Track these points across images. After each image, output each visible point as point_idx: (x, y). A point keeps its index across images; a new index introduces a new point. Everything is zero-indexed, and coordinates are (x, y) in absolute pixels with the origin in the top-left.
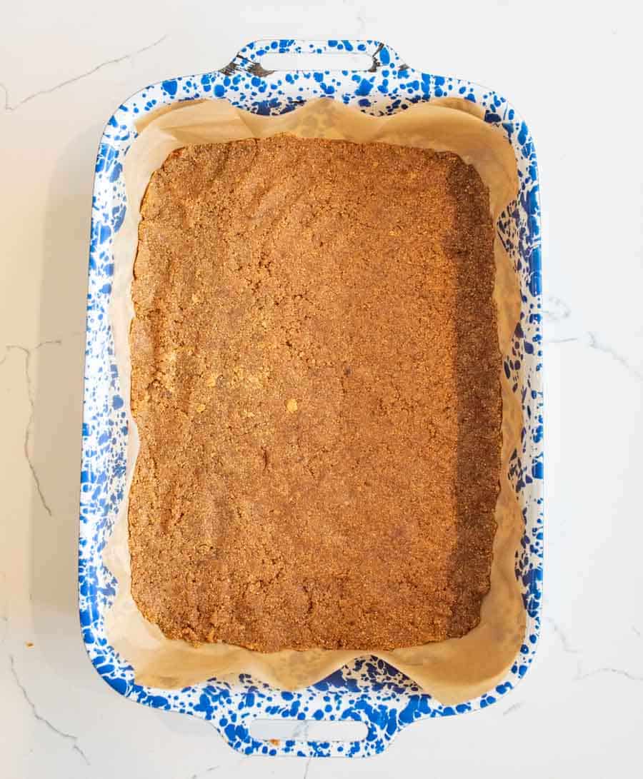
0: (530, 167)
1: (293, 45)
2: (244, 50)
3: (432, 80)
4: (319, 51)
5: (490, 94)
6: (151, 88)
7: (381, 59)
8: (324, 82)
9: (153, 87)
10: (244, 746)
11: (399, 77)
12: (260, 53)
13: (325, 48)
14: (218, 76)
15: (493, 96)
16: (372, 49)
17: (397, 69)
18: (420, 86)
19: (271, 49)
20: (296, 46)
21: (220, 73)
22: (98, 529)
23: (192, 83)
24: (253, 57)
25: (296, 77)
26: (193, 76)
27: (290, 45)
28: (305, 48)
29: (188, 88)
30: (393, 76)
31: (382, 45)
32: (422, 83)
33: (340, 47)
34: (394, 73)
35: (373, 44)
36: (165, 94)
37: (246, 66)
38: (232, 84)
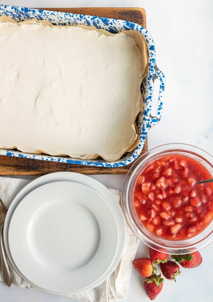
0: (111, 165)
1: (162, 90)
2: (162, 74)
3: (145, 136)
4: (159, 99)
5: (138, 155)
6: (152, 42)
7: (154, 119)
8: (148, 99)
9: (153, 42)
11: (147, 125)
12: (161, 79)
13: (160, 101)
14: (154, 64)
16: (158, 116)
17: (150, 124)
18: (143, 131)
19: (162, 83)
20: (162, 91)
21: (155, 65)
22: (10, 13)
23: (153, 55)
24: (160, 76)
25: (151, 90)
26: (155, 56)
27: (163, 89)
28: (161, 94)
29: (151, 54)
30: (148, 123)
31: (159, 120)
33: (160, 106)
34: (149, 123)
35: (160, 117)
36: (150, 46)
37: (157, 74)
38: (151, 68)
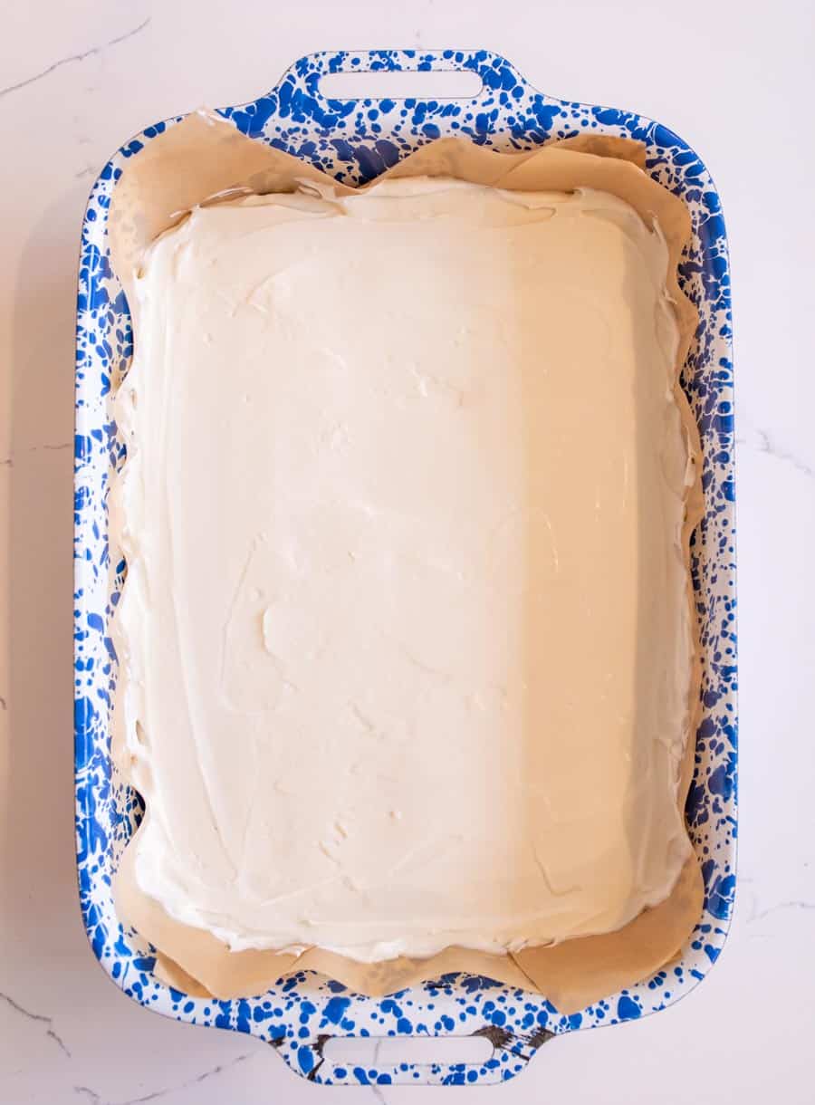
0: (90, 890)
1: (445, 1077)
2: (518, 1068)
3: (234, 1023)
4: (404, 1067)
5: (147, 1002)
6: (658, 1007)
7: (311, 1055)
8: (396, 1020)
9: (654, 1009)
10: (488, 62)
11: (283, 1027)
12: (492, 1064)
13: (396, 1073)
14: (556, 1028)
15: (144, 999)
16: (325, 1072)
17: (288, 1040)
18: (252, 1012)
19: (478, 1070)
20: (439, 1075)
21: (553, 1031)
22: (707, 351)
23: (595, 1016)
24: (505, 1058)
25: (438, 1026)
26: (594, 1026)
27: (450, 1077)
28: (425, 1073)
29: (602, 1008)
30: (293, 1029)
31: (312, 1077)
32: (250, 1018)
33: (373, 1074)
34: (291, 1034)
35: (324, 1080)
36: (636, 998)
37: (514, 1043)
38: (535, 1015)
